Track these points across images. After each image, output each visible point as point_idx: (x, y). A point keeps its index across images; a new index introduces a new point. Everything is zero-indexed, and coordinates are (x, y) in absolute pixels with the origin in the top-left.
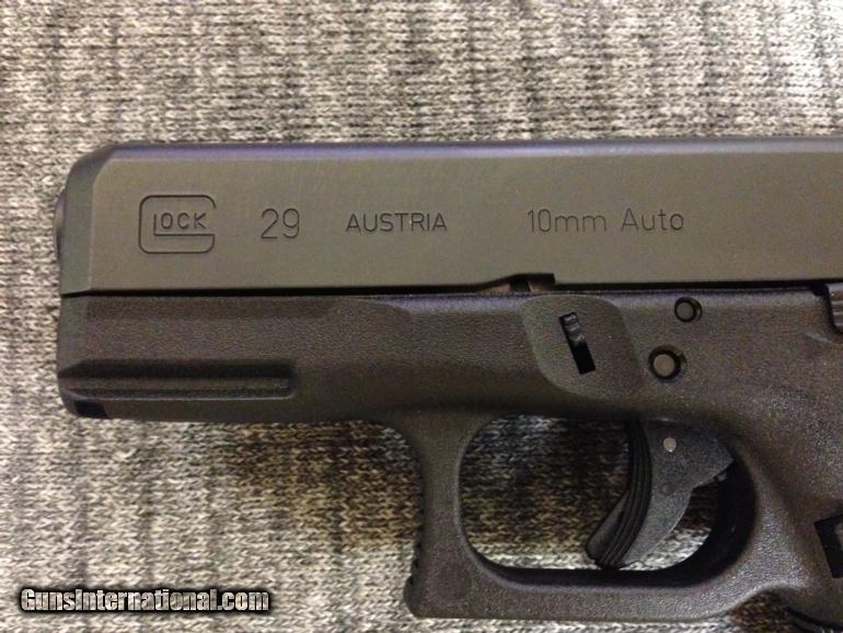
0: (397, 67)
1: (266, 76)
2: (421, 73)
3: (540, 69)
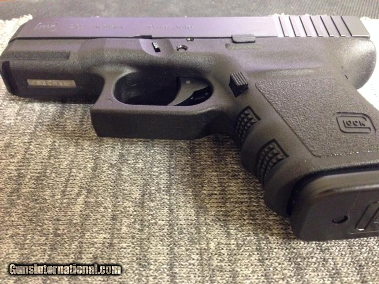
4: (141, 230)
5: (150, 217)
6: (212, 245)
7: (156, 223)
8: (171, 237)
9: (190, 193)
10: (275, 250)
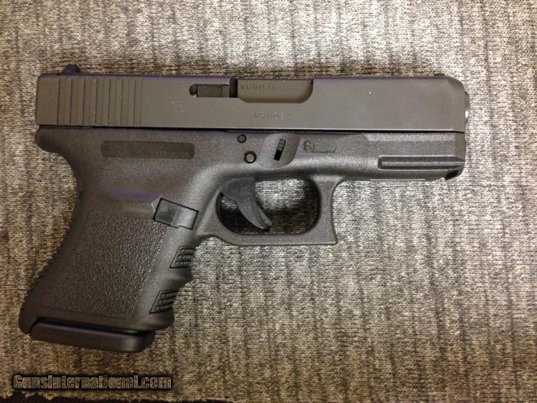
4: (219, 313)
5: (225, 300)
6: (277, 327)
7: (231, 305)
8: (244, 319)
9: (260, 276)
10: (327, 330)
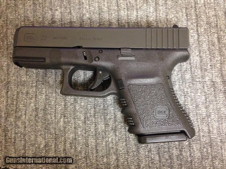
0: (50, 23)
1: (29, 24)
2: (53, 24)
3: (72, 23)
